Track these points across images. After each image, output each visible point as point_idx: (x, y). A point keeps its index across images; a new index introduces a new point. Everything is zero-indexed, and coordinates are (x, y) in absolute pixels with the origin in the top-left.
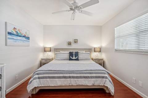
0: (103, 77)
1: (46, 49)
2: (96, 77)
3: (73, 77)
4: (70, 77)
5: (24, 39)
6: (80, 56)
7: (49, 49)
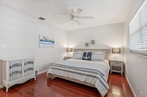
0: (95, 77)
1: (68, 50)
2: (88, 75)
3: (70, 72)
4: (68, 71)
5: (50, 43)
6: (93, 57)
7: (70, 50)
